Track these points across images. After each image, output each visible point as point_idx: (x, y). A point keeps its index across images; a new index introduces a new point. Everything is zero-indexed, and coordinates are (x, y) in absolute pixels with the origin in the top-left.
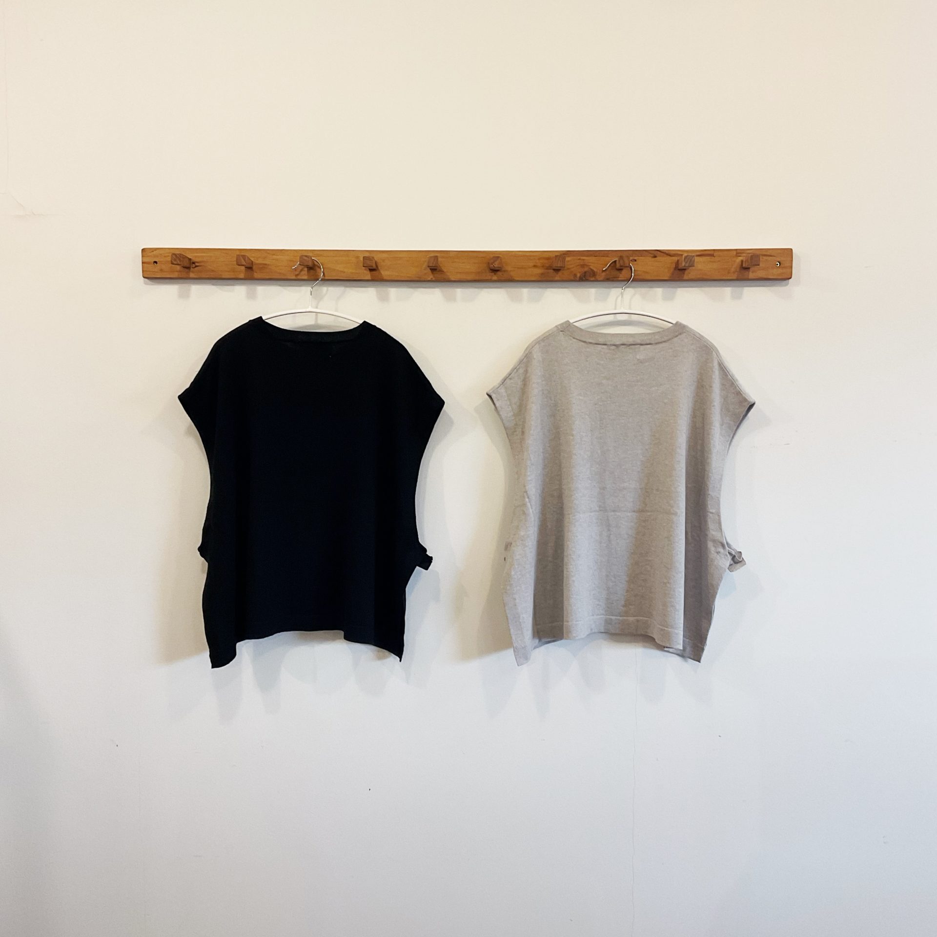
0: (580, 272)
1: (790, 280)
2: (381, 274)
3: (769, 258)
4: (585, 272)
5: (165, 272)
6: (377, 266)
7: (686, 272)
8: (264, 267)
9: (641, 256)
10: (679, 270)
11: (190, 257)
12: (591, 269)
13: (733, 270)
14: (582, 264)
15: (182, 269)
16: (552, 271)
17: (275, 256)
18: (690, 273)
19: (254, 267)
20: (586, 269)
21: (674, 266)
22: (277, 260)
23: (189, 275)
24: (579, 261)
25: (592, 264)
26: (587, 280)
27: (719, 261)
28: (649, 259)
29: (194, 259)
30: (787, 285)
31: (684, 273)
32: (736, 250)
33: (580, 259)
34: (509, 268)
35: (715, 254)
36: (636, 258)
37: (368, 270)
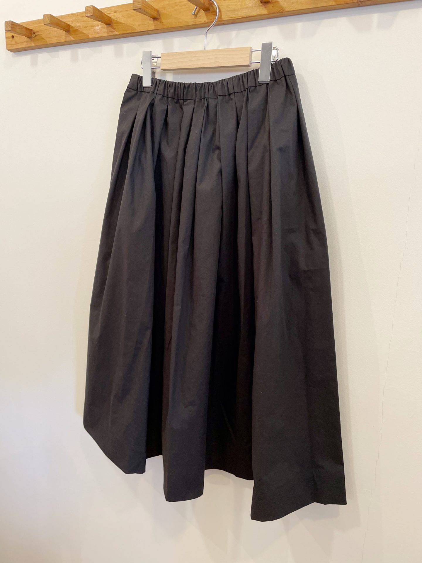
2: (163, 22)
5: (18, 43)
6: (159, 15)
8: (77, 29)
15: (27, 40)
19: (71, 30)
23: (32, 44)
29: (34, 29)
37: (152, 19)
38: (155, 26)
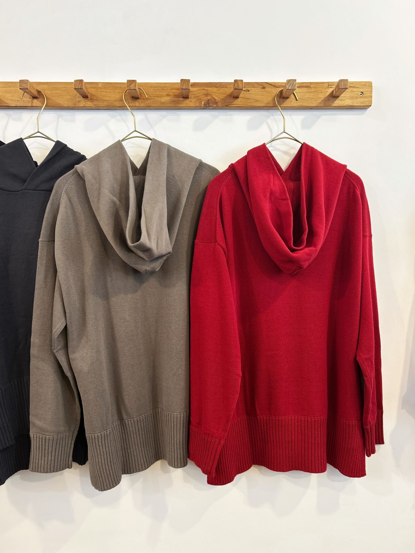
0: (204, 100)
1: (371, 107)
3: (355, 90)
4: (209, 100)
9: (254, 88)
10: (283, 98)
12: (214, 98)
14: (205, 93)
16: (182, 99)
18: (290, 101)
20: (209, 98)
21: (279, 95)
24: (203, 91)
25: (214, 94)
26: (210, 106)
27: (315, 91)
28: (258, 90)
30: (367, 112)
32: (328, 82)
33: (204, 89)
34: (147, 97)
35: (312, 86)
36: (249, 89)
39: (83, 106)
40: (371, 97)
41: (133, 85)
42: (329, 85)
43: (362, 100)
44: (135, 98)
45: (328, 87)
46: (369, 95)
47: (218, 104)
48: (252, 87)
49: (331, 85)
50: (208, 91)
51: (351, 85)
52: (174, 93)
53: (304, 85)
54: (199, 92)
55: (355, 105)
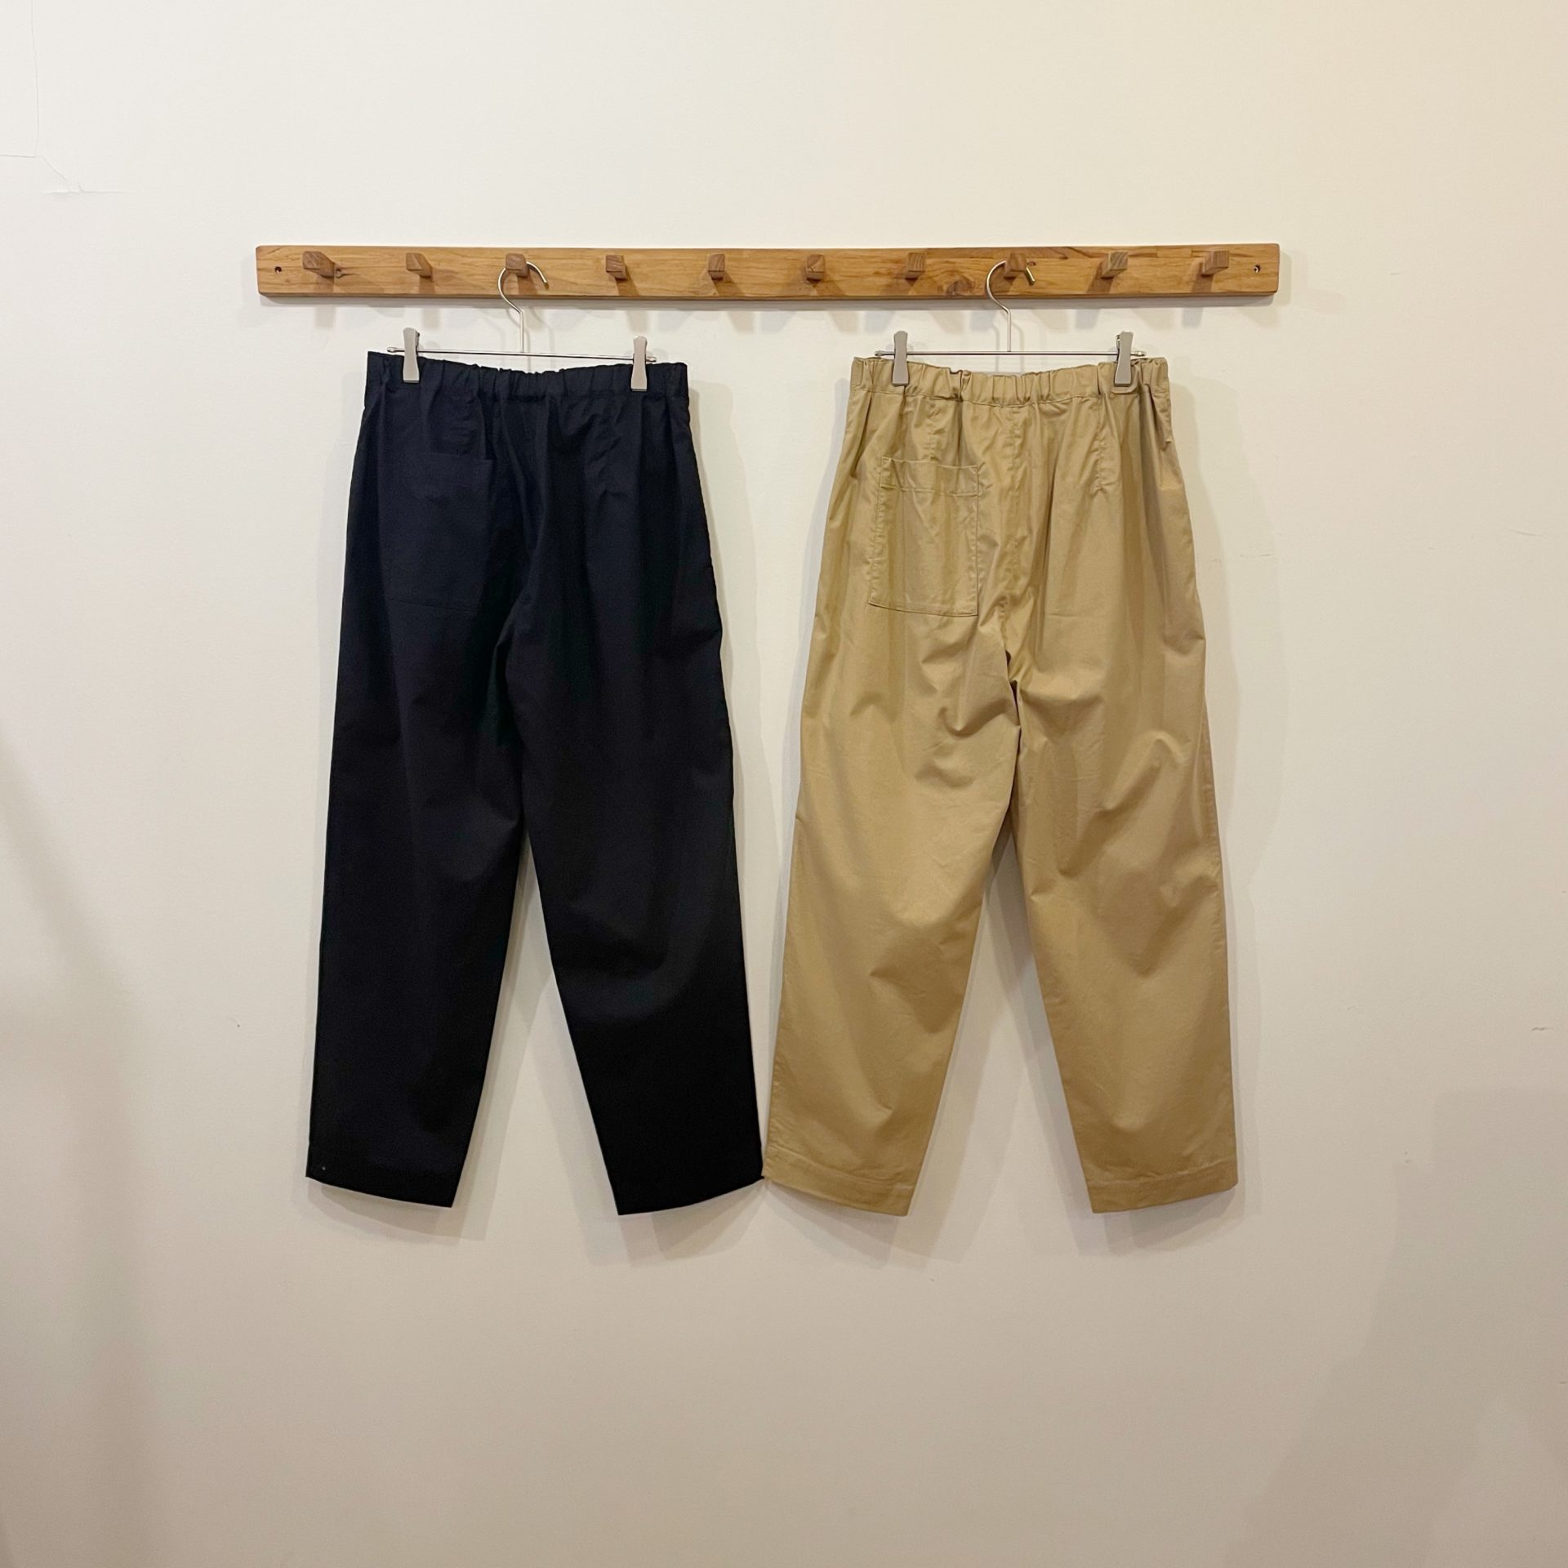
0: (947, 283)
1: (1276, 294)
2: (635, 287)
3: (1244, 260)
4: (956, 283)
5: (293, 284)
6: (628, 274)
7: (1114, 282)
8: (449, 276)
9: (1044, 258)
10: (1103, 278)
11: (333, 260)
12: (965, 278)
13: (1186, 278)
14: (950, 269)
15: (321, 280)
16: (903, 281)
17: (466, 259)
18: (1119, 284)
19: (435, 277)
20: (957, 278)
21: (1095, 273)
22: (470, 264)
23: (332, 290)
24: (945, 265)
25: (966, 270)
26: (958, 298)
27: (1164, 265)
28: (1055, 262)
29: (339, 264)
30: (1270, 302)
31: (1110, 284)
32: (1192, 247)
33: (947, 262)
34: (836, 277)
35: (1159, 252)
36: (1035, 260)
37: (614, 279)
38: (620, 290)
39: (711, 294)
40: (1277, 274)
41: (819, 263)
42: (1195, 251)
43: (1258, 278)
44: (814, 281)
45: (1192, 256)
46: (1272, 270)
47: (975, 290)
48: (1041, 256)
49: (1196, 252)
50: (957, 265)
51: (1238, 252)
52: (890, 269)
53: (1147, 251)
54: (935, 267)
55: (1244, 290)
